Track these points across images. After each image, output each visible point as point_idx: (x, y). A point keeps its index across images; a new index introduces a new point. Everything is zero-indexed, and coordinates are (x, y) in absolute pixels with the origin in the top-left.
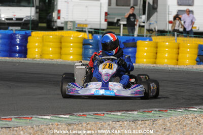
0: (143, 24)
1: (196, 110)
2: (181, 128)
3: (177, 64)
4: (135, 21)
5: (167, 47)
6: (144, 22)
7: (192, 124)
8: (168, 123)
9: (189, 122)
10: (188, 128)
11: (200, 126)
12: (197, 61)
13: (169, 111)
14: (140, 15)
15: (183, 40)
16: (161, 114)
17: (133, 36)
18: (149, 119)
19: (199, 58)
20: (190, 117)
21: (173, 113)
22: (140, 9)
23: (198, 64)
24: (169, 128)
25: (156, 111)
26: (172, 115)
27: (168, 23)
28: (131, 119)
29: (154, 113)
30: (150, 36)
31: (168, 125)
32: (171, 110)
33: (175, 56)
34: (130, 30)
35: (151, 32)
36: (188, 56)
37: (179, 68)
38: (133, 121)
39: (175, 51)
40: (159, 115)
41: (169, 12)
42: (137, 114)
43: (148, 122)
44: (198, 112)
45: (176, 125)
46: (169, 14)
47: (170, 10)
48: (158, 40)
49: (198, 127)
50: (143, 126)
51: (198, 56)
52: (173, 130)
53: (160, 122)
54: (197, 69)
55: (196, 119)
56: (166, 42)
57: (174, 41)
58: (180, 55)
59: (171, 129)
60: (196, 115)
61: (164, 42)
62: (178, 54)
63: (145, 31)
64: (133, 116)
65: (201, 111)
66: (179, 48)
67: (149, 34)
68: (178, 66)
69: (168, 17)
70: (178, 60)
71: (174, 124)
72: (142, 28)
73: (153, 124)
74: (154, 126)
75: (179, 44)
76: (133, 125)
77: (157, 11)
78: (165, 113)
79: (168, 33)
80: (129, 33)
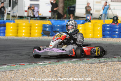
0: (9, 13)
1: (42, 63)
2: (33, 75)
3: (30, 36)
4: (4, 11)
5: (24, 26)
6: (10, 12)
7: (40, 72)
8: (25, 72)
9: (38, 71)
10: (37, 75)
11: (44, 73)
12: (42, 34)
13: (25, 65)
14: (7, 7)
15: (34, 22)
16: (21, 66)
17: (4, 19)
18: (14, 70)
19: (44, 33)
20: (38, 68)
21: (28, 66)
22: (7, 4)
23: (43, 36)
24: (26, 75)
25: (18, 65)
26: (27, 67)
27: (24, 12)
28: (3, 70)
29: (17, 66)
30: (14, 20)
31: (25, 73)
32: (27, 64)
33: (29, 31)
34: (2, 16)
35: (14, 17)
36: (37, 31)
37: (31, 39)
38: (4, 71)
39: (29, 28)
40: (19, 67)
41: (25, 5)
42: (7, 67)
43: (13, 71)
44: (43, 65)
45: (30, 73)
46: (25, 6)
47: (26, 4)
48: (18, 22)
49: (43, 74)
50: (10, 74)
51: (43, 31)
52: (28, 76)
53: (21, 71)
54: (42, 39)
55: (42, 69)
56: (23, 23)
57: (28, 22)
58: (32, 31)
59: (27, 75)
60: (42, 67)
61: (22, 23)
62: (31, 30)
63: (11, 17)
64: (4, 68)
65: (44, 64)
66: (31, 27)
67: (13, 19)
68: (31, 38)
69: (24, 8)
70: (30, 34)
71: (29, 72)
72: (9, 15)
73: (16, 72)
74: (17, 74)
75: (31, 24)
76: (4, 73)
77: (17, 5)
78: (23, 66)
79: (25, 18)
80: (1, 18)
